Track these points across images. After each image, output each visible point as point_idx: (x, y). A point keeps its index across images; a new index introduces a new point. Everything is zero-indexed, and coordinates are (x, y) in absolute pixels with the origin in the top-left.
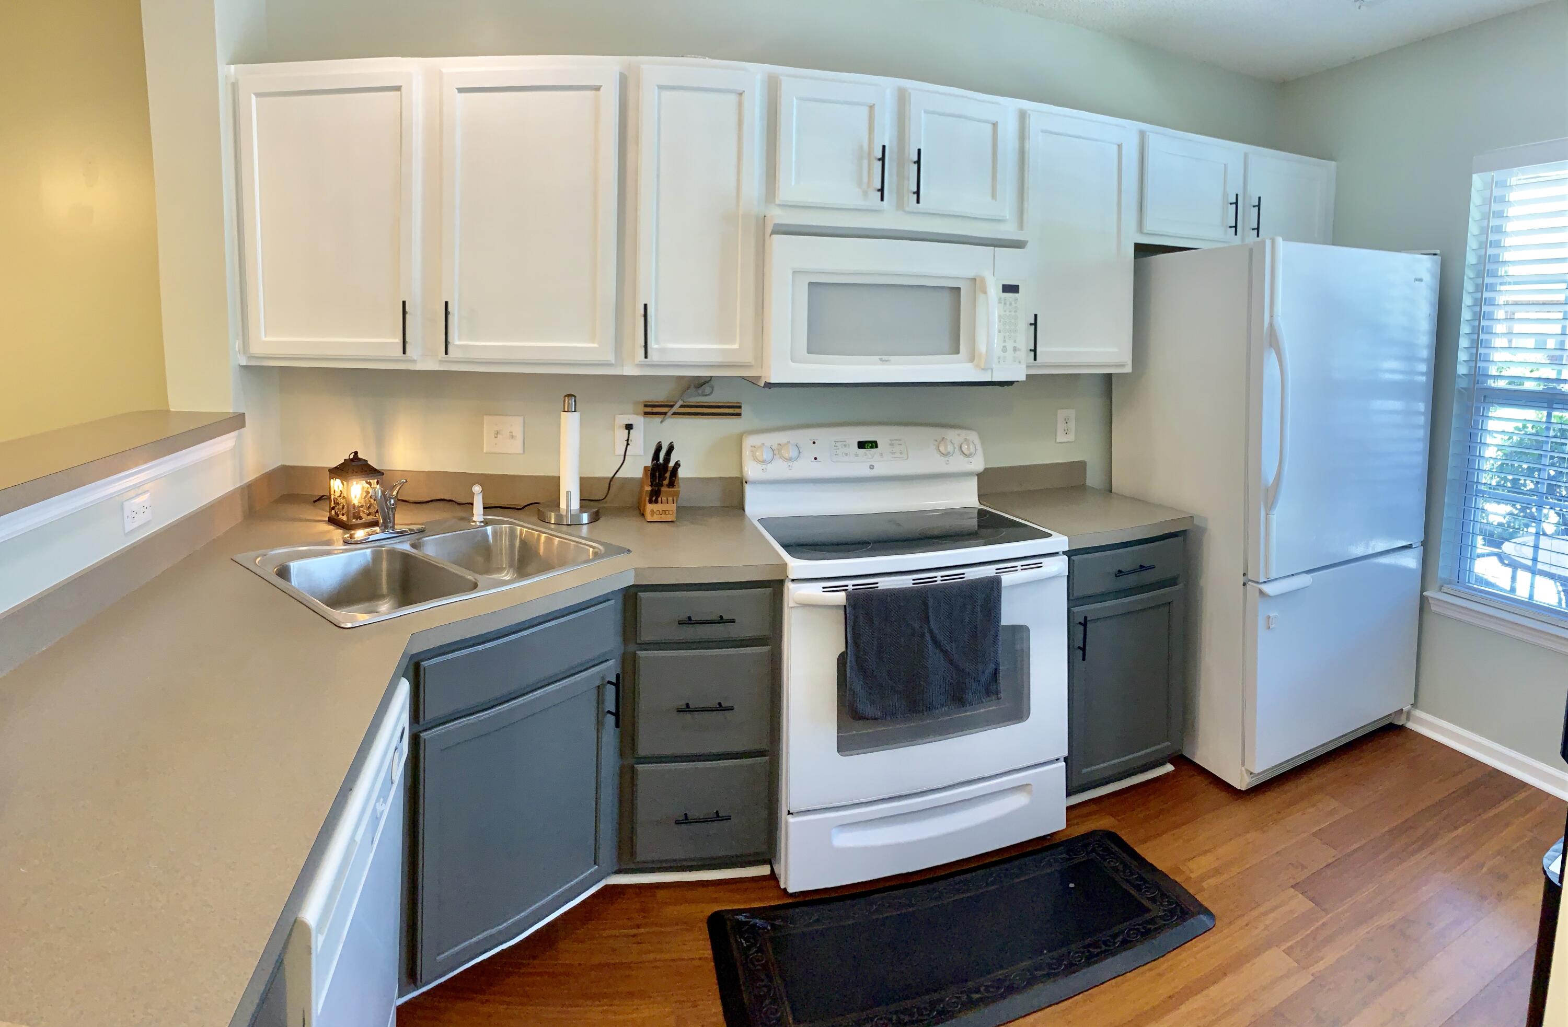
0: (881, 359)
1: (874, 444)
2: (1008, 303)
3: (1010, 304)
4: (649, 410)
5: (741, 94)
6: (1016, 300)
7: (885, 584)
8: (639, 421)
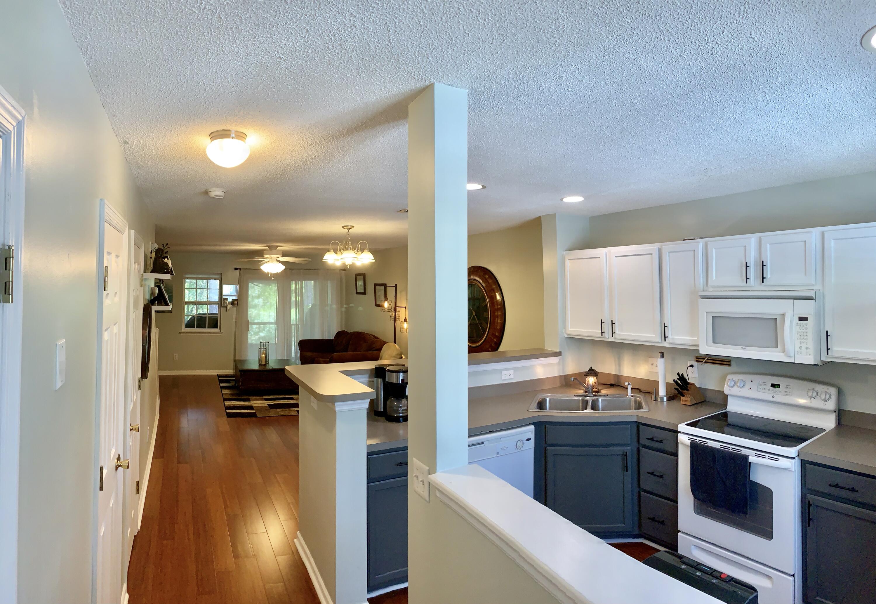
0: (742, 348)
1: (778, 386)
2: (802, 325)
3: (803, 326)
4: (697, 360)
5: (694, 251)
6: (807, 324)
7: (711, 444)
8: (695, 364)
